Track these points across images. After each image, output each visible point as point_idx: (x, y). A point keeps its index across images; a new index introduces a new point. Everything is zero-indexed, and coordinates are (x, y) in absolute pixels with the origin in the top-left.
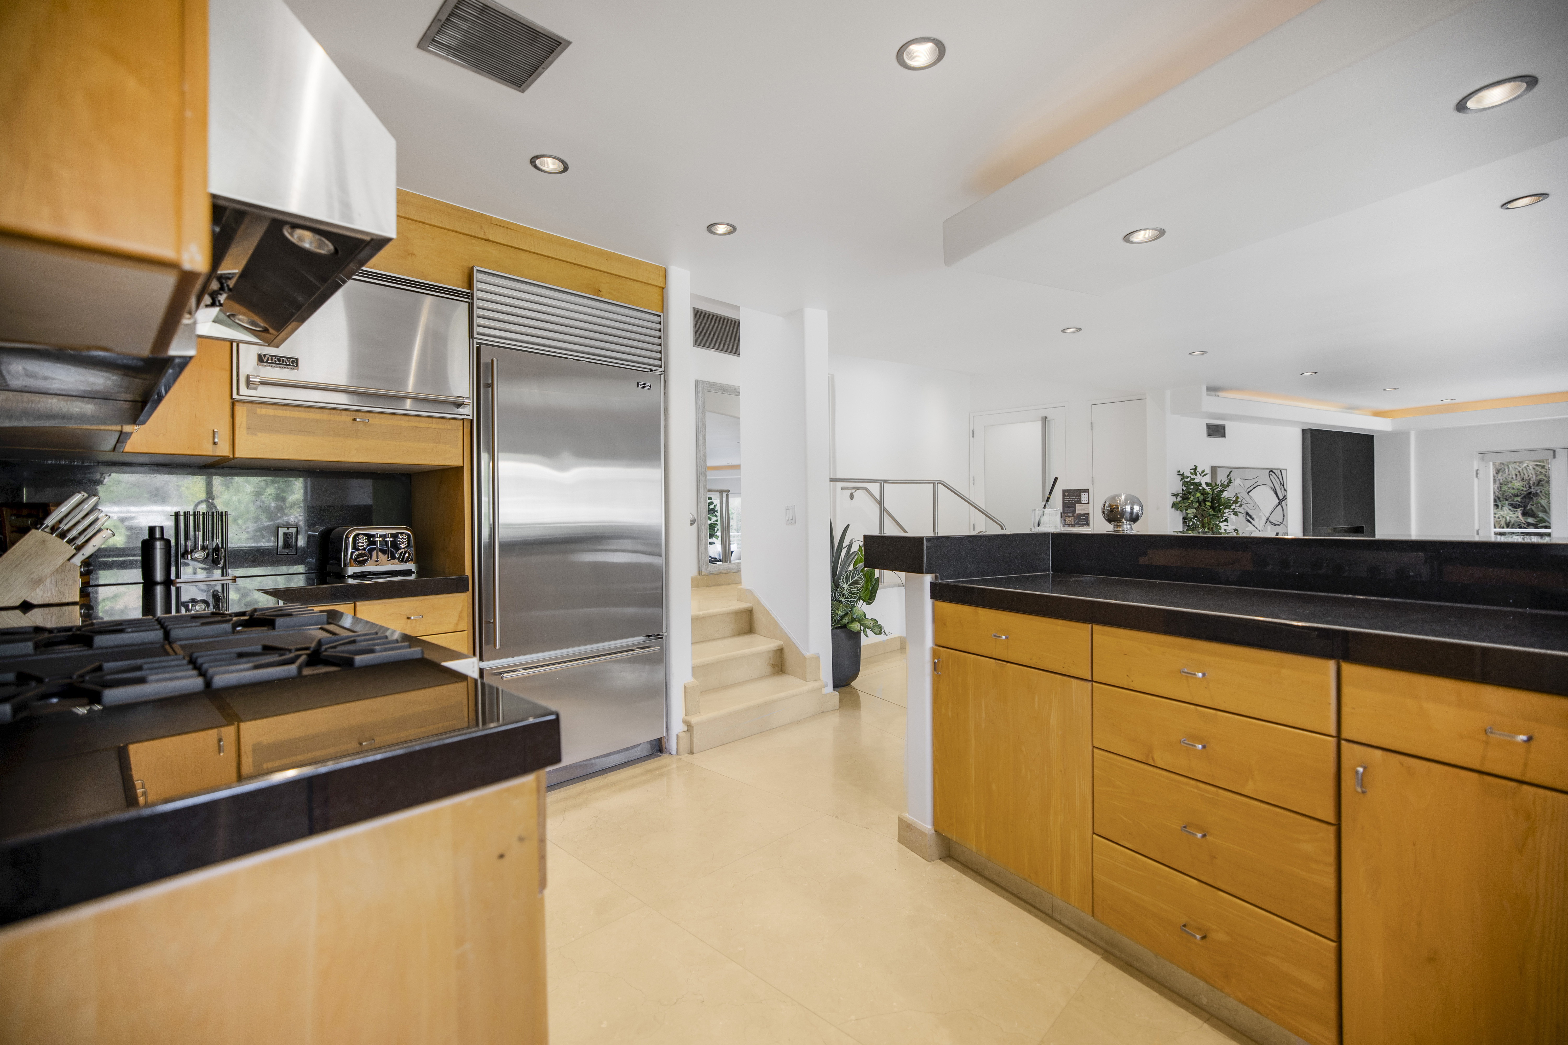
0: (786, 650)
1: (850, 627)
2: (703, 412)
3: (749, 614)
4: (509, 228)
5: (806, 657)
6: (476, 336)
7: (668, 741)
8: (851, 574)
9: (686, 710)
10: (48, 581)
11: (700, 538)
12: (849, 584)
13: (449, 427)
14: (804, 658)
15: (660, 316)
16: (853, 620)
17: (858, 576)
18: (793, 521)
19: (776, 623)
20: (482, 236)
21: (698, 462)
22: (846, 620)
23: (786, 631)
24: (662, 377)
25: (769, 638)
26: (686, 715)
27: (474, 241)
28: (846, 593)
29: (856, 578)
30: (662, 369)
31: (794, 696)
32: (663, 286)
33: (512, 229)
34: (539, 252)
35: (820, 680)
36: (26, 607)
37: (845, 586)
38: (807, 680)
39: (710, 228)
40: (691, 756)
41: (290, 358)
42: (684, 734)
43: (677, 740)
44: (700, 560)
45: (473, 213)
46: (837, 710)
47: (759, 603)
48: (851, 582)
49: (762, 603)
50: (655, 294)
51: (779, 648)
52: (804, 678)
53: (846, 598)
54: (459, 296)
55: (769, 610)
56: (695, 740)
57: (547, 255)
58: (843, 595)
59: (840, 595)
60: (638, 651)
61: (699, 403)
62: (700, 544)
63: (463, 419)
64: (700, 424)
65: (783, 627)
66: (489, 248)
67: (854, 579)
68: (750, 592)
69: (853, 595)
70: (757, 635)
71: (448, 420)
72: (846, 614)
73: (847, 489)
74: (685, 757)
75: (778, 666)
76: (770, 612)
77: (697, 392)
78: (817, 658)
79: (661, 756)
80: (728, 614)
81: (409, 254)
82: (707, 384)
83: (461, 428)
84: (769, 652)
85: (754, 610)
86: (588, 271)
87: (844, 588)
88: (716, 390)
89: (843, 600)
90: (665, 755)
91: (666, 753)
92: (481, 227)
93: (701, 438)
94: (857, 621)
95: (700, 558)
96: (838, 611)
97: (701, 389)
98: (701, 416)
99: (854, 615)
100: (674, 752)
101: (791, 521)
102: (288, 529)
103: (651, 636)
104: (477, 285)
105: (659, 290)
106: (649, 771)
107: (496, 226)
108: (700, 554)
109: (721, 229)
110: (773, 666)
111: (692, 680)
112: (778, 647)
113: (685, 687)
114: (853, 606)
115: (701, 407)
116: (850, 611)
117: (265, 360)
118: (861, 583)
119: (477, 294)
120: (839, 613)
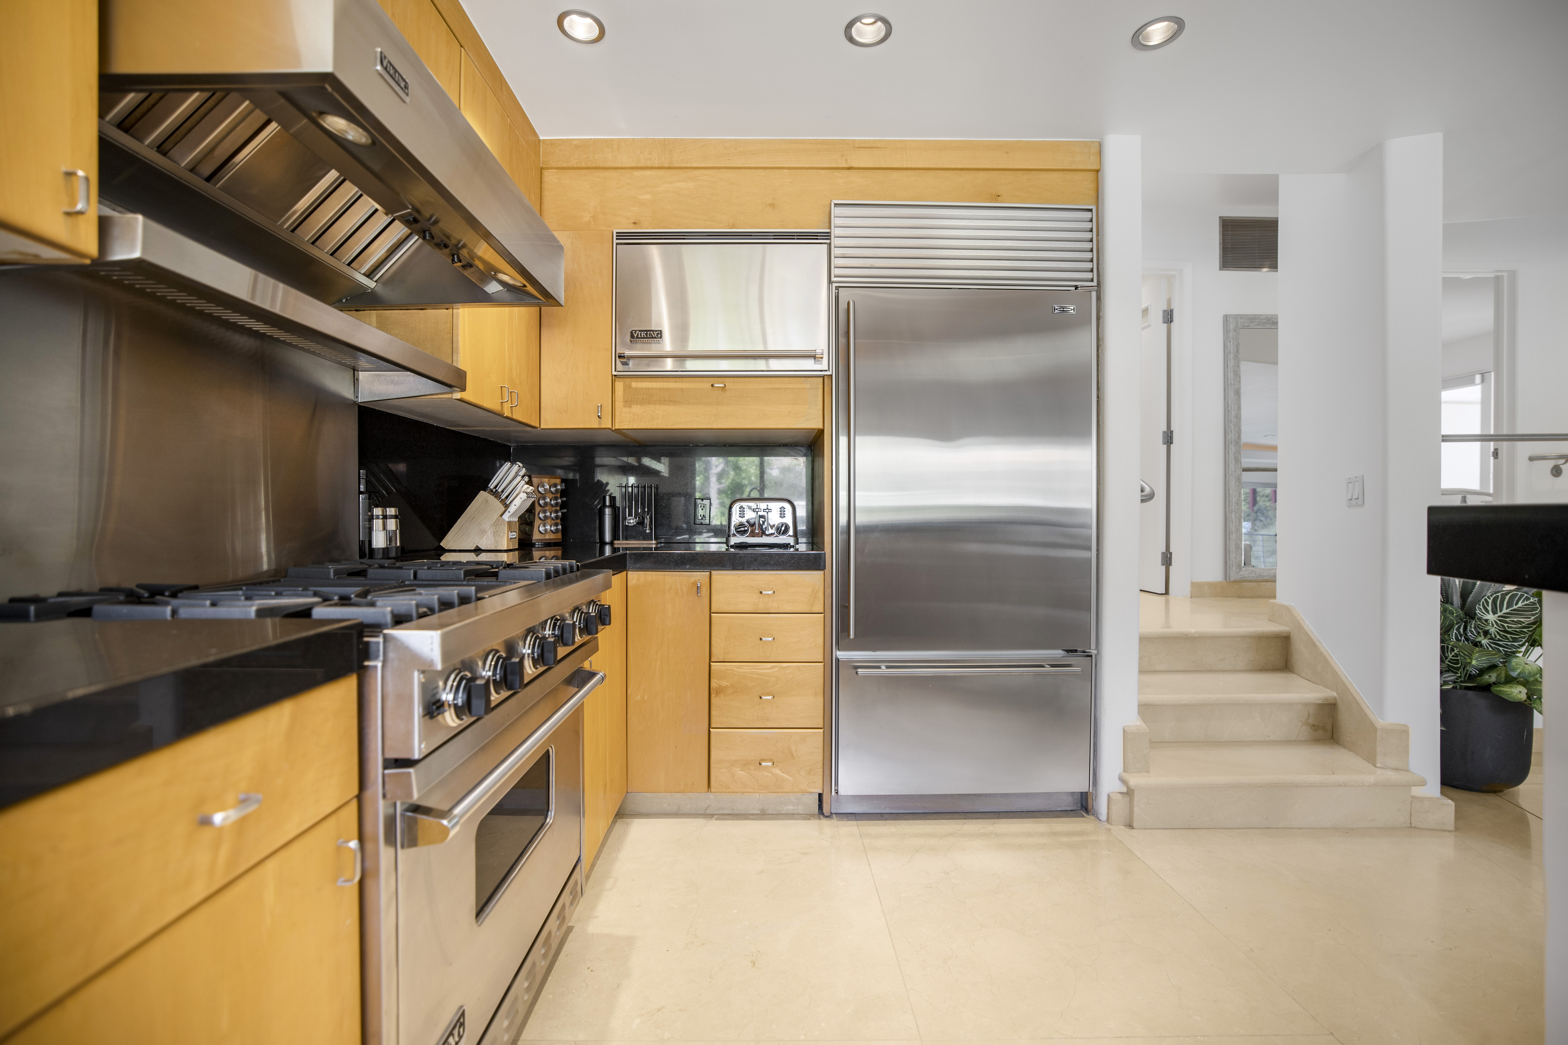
0: (1342, 708)
1: (1500, 691)
2: (1236, 357)
3: (1284, 642)
4: (875, 148)
5: (1378, 727)
6: (833, 279)
7: (1096, 799)
8: (1507, 597)
9: (1124, 763)
10: (489, 531)
11: (1228, 531)
12: (1499, 614)
13: (808, 386)
14: (1373, 728)
15: (1091, 210)
16: (1510, 680)
17: (1526, 602)
18: (1360, 501)
19: (1326, 662)
20: (845, 165)
21: (1227, 427)
22: (1491, 677)
23: (1343, 678)
24: (1094, 294)
25: (1313, 683)
26: (1124, 771)
27: (836, 173)
28: (1492, 630)
29: (1520, 604)
30: (1095, 283)
31: (1340, 786)
32: (1096, 167)
33: (879, 148)
34: (913, 166)
35: (1407, 771)
36: (478, 551)
37: (1491, 617)
38: (1378, 765)
39: (1137, 40)
40: (1127, 830)
41: (656, 331)
42: (1120, 797)
43: (1109, 801)
44: (1228, 561)
45: (833, 142)
46: (1450, 831)
47: (1300, 627)
48: (1505, 611)
49: (1306, 628)
50: (1085, 183)
51: (1327, 702)
52: (1371, 759)
53: (1491, 639)
54: (817, 239)
55: (1315, 640)
56: (1136, 809)
57: (924, 166)
58: (1486, 633)
59: (1478, 633)
60: (1048, 669)
61: (1229, 347)
62: (1228, 538)
63: (823, 377)
64: (1231, 375)
65: (1337, 670)
66: (854, 176)
67: (1515, 607)
68: (1287, 609)
69: (1509, 636)
70: (1294, 675)
71: (806, 379)
72: (1493, 667)
73: (1544, 458)
74: (1119, 831)
75: (1324, 729)
76: (1318, 643)
77: (1226, 331)
78: (1403, 733)
79: (1085, 817)
80: (1244, 637)
81: (767, 206)
82: (1242, 318)
83: (821, 386)
84: (1306, 705)
85: (1292, 637)
86: (981, 173)
87: (1486, 621)
88: (1258, 325)
89: (1485, 642)
90: (1091, 817)
91: (1093, 815)
92: (843, 156)
93: (1231, 394)
94: (1519, 683)
95: (1228, 557)
96: (1471, 659)
97: (1232, 326)
98: (1231, 363)
99: (1514, 670)
100: (1103, 817)
101: (1357, 501)
102: (702, 501)
103: (1076, 651)
104: (836, 221)
105: (1092, 175)
106: (1054, 834)
107: (860, 149)
108: (1228, 552)
109: (1157, 33)
110: (1315, 727)
111: (1139, 723)
112: (1326, 699)
113: (1124, 731)
114: (1510, 655)
115: (1232, 351)
116: (1503, 663)
117: (635, 335)
118: (1533, 615)
119: (835, 232)
120: (1474, 662)
